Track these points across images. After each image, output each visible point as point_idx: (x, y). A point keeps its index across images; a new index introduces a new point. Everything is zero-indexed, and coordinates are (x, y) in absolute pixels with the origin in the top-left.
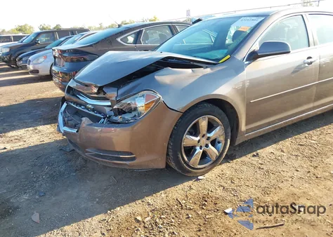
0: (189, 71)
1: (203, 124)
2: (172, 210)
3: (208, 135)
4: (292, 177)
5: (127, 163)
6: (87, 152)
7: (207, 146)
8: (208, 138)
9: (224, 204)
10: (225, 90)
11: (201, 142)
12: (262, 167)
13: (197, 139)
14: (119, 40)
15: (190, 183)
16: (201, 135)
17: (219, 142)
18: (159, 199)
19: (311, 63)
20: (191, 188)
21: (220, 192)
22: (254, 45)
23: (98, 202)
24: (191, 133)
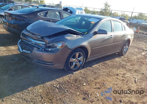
0: (76, 36)
1: (77, 54)
2: (66, 83)
3: (78, 59)
4: (103, 75)
5: (51, 66)
6: (33, 61)
7: (77, 62)
8: (78, 60)
9: (83, 82)
10: (85, 44)
11: (76, 61)
12: (93, 71)
13: (75, 60)
14: (38, 14)
15: (71, 75)
16: (76, 58)
17: (81, 62)
18: (61, 80)
19: (112, 37)
20: (71, 76)
21: (81, 78)
22: (96, 29)
23: (37, 80)
24: (73, 58)
